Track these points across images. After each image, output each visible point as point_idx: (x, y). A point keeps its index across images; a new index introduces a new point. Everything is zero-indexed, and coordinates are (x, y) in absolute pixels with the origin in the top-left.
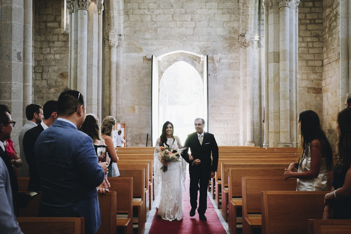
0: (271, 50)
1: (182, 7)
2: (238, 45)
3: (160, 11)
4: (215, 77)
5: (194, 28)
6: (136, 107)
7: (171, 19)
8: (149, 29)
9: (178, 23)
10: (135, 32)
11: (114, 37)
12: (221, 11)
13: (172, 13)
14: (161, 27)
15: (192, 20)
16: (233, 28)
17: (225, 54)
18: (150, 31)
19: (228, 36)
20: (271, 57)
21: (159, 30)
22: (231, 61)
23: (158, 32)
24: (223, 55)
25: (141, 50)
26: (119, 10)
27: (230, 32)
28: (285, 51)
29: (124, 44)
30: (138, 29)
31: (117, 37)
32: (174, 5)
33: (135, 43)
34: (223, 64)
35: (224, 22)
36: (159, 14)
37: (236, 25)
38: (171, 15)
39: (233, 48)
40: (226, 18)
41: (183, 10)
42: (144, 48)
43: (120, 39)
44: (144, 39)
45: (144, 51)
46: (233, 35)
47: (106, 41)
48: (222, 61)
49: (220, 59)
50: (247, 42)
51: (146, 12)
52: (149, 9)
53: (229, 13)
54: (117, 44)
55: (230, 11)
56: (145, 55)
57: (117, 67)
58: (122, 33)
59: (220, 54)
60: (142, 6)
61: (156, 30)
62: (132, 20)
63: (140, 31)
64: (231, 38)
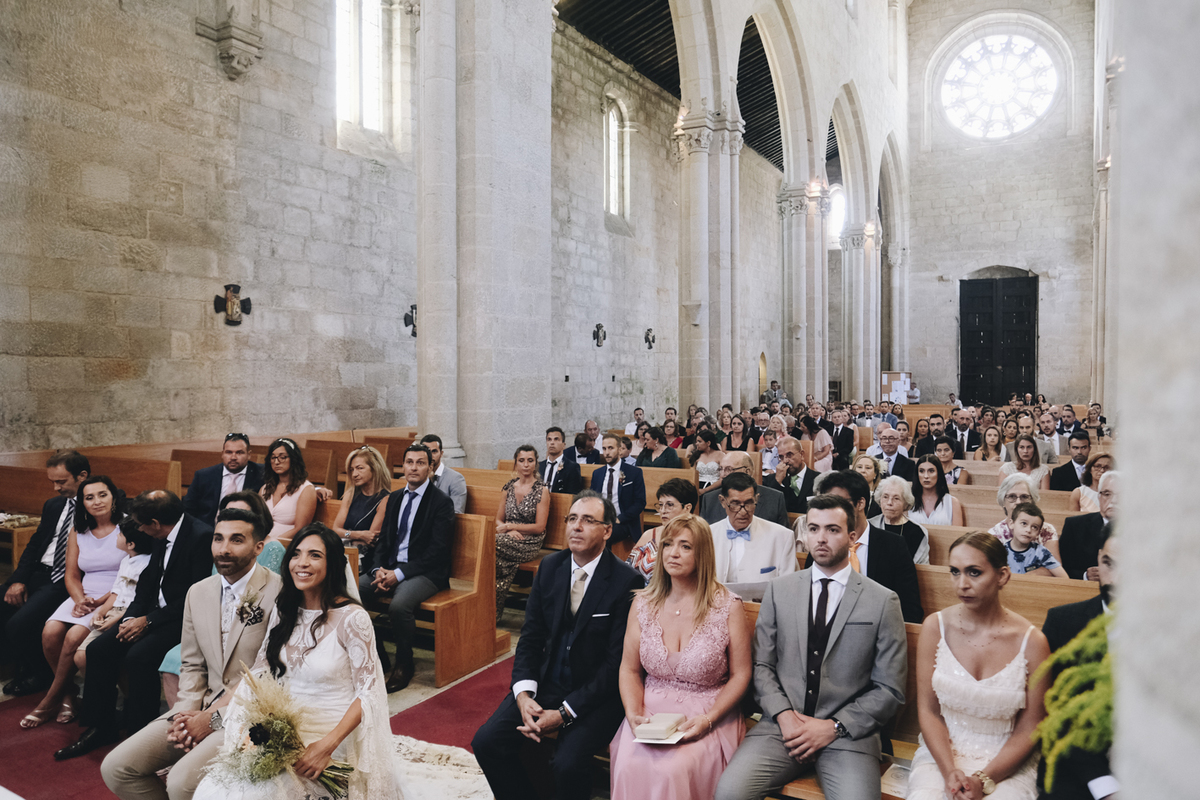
1: (999, 201)
3: (964, 209)
5: (1018, 231)
6: (928, 349)
7: (980, 219)
8: (947, 237)
9: (993, 225)
10: (926, 243)
11: (896, 253)
12: (1062, 202)
13: (983, 209)
14: (965, 232)
15: (1014, 218)
17: (1069, 266)
18: (949, 240)
19: (1075, 239)
21: (962, 236)
22: (1078, 277)
23: (961, 240)
24: (1065, 269)
25: (936, 267)
26: (902, 214)
27: (1077, 233)
29: (909, 260)
30: (930, 237)
31: (900, 252)
32: (985, 198)
33: (926, 257)
34: (1063, 282)
35: (1068, 218)
36: (963, 213)
38: (981, 214)
39: (1083, 256)
40: (1071, 211)
41: (1001, 205)
42: (939, 263)
43: (904, 255)
44: (940, 251)
45: (940, 268)
47: (885, 258)
48: (1062, 277)
49: (1060, 275)
51: (943, 212)
52: (947, 208)
53: (1075, 203)
54: (899, 261)
55: (1078, 200)
56: (941, 275)
57: (901, 294)
58: (907, 244)
59: (1059, 268)
60: (937, 205)
61: (957, 237)
62: (922, 225)
63: (933, 240)
64: (1078, 242)
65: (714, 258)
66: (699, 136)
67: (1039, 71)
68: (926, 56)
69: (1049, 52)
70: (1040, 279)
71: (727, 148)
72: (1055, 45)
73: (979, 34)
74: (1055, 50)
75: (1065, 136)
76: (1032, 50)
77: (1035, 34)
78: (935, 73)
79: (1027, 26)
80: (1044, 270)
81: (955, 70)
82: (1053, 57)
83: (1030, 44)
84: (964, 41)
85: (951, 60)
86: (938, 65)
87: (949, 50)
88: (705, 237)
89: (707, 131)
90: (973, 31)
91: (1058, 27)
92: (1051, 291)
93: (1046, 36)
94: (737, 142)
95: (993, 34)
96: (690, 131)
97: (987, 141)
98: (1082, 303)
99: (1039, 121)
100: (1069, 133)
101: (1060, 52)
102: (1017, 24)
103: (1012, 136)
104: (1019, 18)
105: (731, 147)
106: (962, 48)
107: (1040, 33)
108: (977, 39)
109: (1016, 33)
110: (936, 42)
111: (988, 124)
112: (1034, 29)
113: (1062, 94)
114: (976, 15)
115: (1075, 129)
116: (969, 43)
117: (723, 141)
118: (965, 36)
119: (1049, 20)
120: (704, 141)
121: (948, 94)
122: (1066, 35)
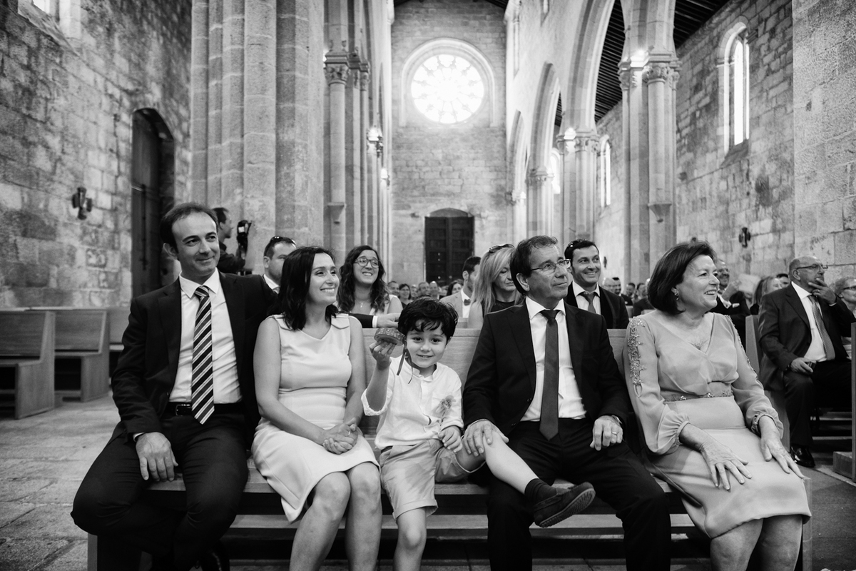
0: (531, 220)
1: (450, 165)
2: (504, 202)
3: (428, 169)
4: (483, 234)
5: (462, 186)
6: (405, 264)
7: (438, 176)
8: (417, 187)
9: (446, 181)
10: (403, 190)
12: (488, 169)
13: (440, 170)
14: (429, 184)
15: (459, 177)
16: (500, 185)
17: (492, 211)
18: (418, 189)
19: (495, 193)
20: (531, 225)
21: (427, 187)
22: (498, 218)
23: (426, 189)
24: (491, 213)
25: (409, 207)
27: (497, 190)
28: (541, 222)
30: (406, 186)
32: (441, 162)
33: (403, 200)
34: (490, 221)
35: (491, 180)
36: (427, 172)
37: (503, 183)
38: (438, 173)
39: (500, 205)
40: (493, 175)
41: (451, 168)
42: (412, 205)
44: (413, 196)
45: (412, 208)
46: (500, 193)
48: (489, 218)
49: (487, 217)
50: (514, 200)
51: (414, 170)
52: (417, 167)
53: (496, 170)
55: (497, 169)
56: (413, 212)
59: (487, 212)
60: (410, 164)
61: (424, 187)
62: (400, 177)
63: (408, 188)
64: (498, 196)
65: (349, 169)
66: (341, 70)
67: (472, 83)
68: (403, 61)
69: (479, 71)
70: (476, 218)
71: (358, 84)
72: (483, 68)
73: (436, 52)
74: (483, 70)
75: (489, 127)
76: (468, 68)
77: (470, 58)
78: (408, 74)
79: (466, 52)
80: (478, 213)
81: (420, 74)
82: (481, 75)
83: (467, 64)
84: (426, 55)
85: (418, 66)
86: (410, 69)
87: (418, 59)
88: (343, 152)
89: (346, 68)
90: (433, 49)
91: (485, 56)
92: (482, 227)
93: (477, 61)
94: (366, 81)
95: (445, 53)
96: (333, 66)
97: (441, 124)
98: (500, 235)
99: (473, 115)
100: (492, 125)
101: (485, 73)
102: (460, 50)
103: (457, 123)
104: (461, 46)
105: (362, 84)
106: (425, 60)
107: (474, 58)
108: (434, 55)
109: (459, 55)
110: (409, 53)
111: (441, 113)
112: (470, 55)
113: (487, 99)
114: (435, 38)
115: (495, 123)
116: (429, 57)
117: (356, 78)
118: (427, 52)
119: (480, 50)
120: (344, 75)
121: (416, 90)
122: (490, 62)
